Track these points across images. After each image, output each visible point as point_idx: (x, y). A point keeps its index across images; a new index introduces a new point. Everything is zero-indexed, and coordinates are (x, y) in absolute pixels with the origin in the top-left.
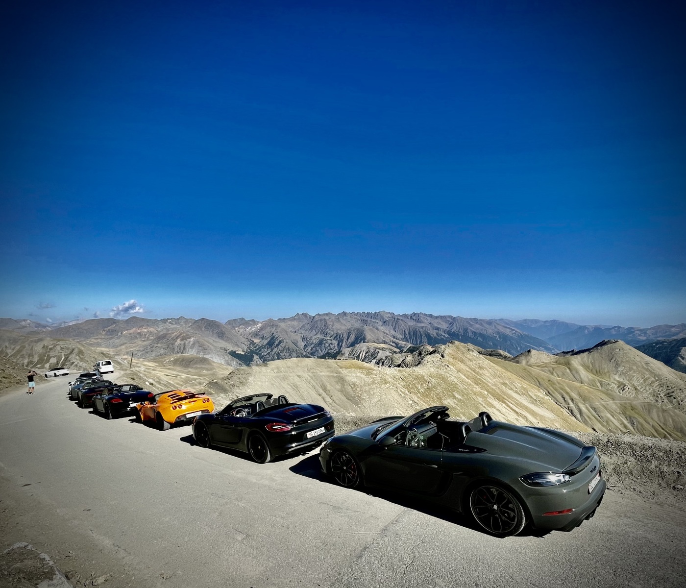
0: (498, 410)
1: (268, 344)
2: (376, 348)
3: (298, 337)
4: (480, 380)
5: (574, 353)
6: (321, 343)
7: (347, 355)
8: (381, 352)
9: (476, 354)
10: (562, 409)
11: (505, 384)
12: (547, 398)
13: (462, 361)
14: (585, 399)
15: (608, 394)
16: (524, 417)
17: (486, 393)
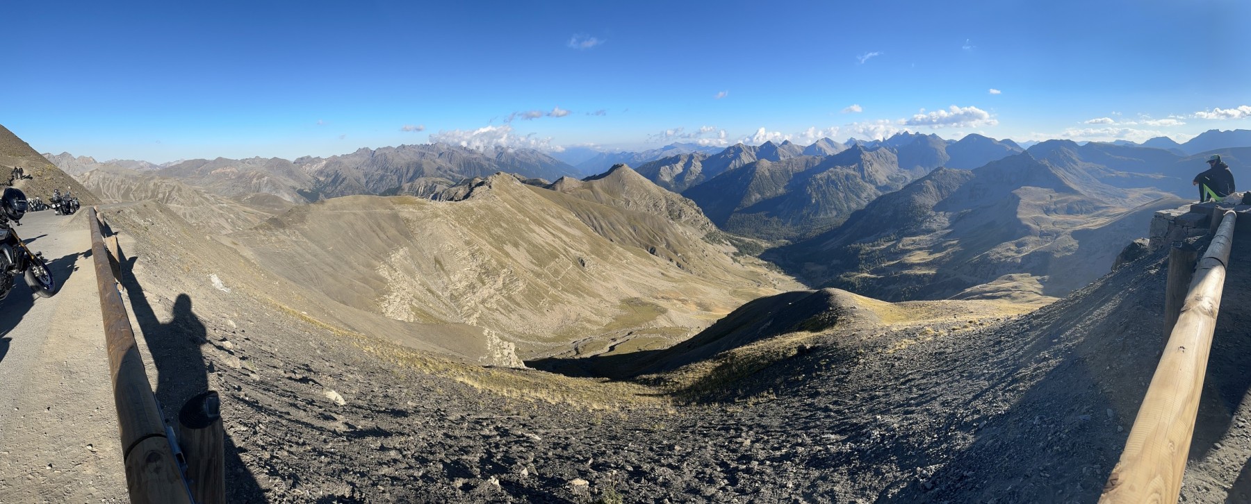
0: (538, 234)
1: (333, 181)
2: (434, 182)
3: (360, 174)
4: (522, 208)
5: (595, 178)
6: (382, 179)
7: (406, 191)
8: (438, 186)
9: (519, 183)
10: (588, 227)
11: (543, 210)
12: (577, 219)
13: (507, 191)
14: (604, 216)
15: (619, 210)
16: (560, 238)
17: (528, 219)
